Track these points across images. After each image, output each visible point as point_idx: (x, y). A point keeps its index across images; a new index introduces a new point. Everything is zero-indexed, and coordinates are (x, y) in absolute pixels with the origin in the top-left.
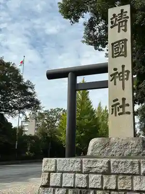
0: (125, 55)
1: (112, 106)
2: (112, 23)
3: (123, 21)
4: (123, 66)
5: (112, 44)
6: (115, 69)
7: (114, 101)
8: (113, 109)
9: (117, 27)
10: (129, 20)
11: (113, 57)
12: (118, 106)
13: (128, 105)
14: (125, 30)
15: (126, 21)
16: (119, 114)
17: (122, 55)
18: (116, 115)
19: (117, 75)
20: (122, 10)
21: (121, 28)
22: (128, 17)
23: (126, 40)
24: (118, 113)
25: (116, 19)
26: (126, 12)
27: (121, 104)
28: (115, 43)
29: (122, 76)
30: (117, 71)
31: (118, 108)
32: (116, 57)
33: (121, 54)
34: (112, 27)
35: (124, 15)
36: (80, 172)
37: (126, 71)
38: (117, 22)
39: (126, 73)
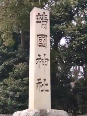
1: (37, 84)
3: (44, 21)
4: (45, 55)
6: (39, 55)
7: (38, 80)
8: (37, 86)
10: (49, 22)
12: (41, 84)
14: (46, 28)
15: (46, 22)
16: (42, 91)
18: (39, 91)
20: (44, 13)
21: (43, 26)
23: (46, 36)
25: (40, 18)
26: (47, 15)
28: (39, 35)
30: (40, 57)
31: (41, 85)
32: (40, 46)
33: (43, 45)
34: (37, 22)
35: (45, 17)
37: (46, 59)
38: (41, 20)
39: (46, 61)
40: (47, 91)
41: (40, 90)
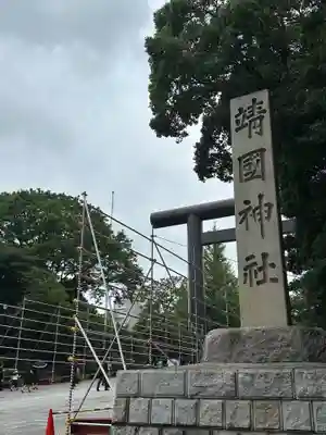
0: (262, 177)
1: (245, 269)
2: (237, 122)
3: (256, 119)
4: (260, 197)
5: (239, 159)
6: (247, 202)
7: (247, 259)
8: (245, 274)
9: (247, 128)
10: (267, 116)
11: (241, 181)
12: (255, 268)
13: (273, 265)
14: (260, 133)
15: (261, 118)
16: (258, 283)
17: (258, 177)
18: (251, 285)
19: (251, 212)
20: (254, 100)
21: (254, 131)
22: (265, 111)
23: (262, 150)
24: (255, 281)
25: (244, 116)
26: (262, 103)
27: (260, 264)
28: (244, 157)
29: (260, 213)
30: (250, 205)
31: (255, 271)
32: (246, 180)
33: (256, 174)
34: (237, 130)
35: (259, 108)
36: (184, 397)
37: (266, 205)
38: (247, 121)
39: (267, 208)
40: (274, 280)
41: (255, 283)
